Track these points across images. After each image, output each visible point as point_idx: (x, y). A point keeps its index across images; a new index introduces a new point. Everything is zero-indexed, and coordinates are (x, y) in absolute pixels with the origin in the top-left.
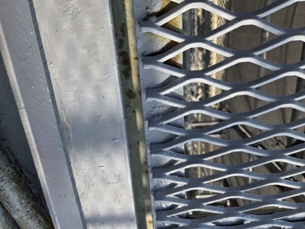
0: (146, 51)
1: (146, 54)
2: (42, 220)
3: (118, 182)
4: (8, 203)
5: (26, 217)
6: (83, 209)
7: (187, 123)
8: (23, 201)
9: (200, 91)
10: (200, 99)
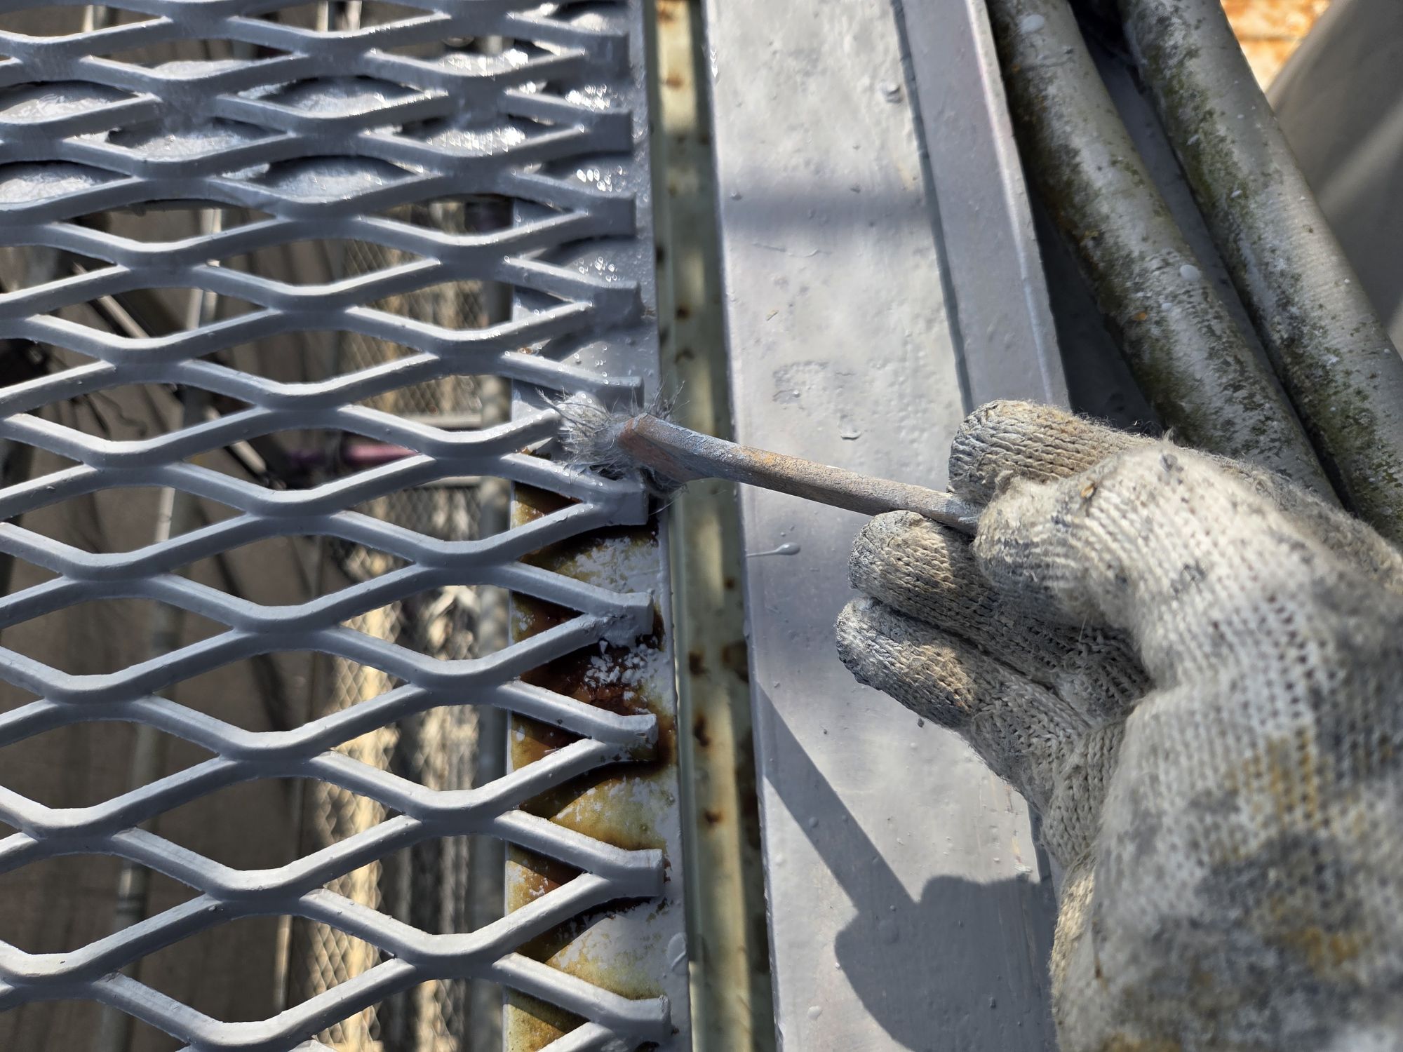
0: (652, 917)
1: (652, 908)
2: (1090, 244)
3: (786, 369)
4: (1211, 331)
5: (1145, 265)
6: (933, 256)
7: (501, 502)
8: (1155, 331)
9: (437, 632)
10: (436, 595)
